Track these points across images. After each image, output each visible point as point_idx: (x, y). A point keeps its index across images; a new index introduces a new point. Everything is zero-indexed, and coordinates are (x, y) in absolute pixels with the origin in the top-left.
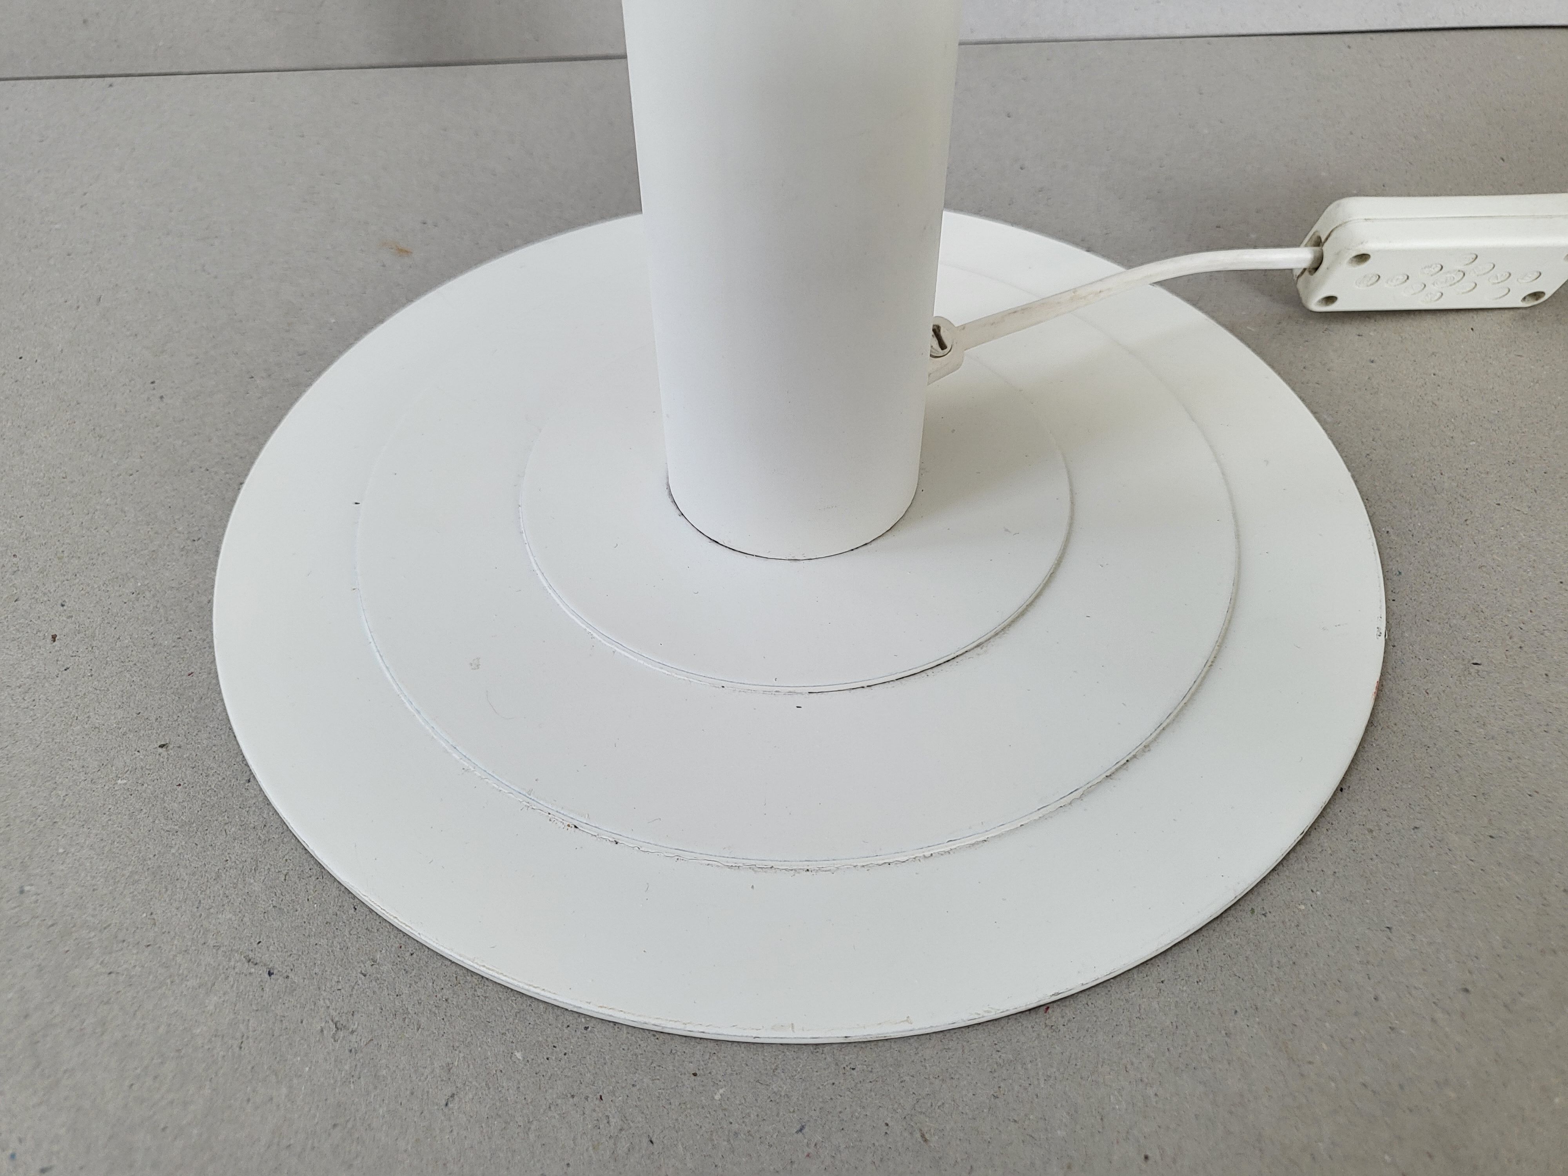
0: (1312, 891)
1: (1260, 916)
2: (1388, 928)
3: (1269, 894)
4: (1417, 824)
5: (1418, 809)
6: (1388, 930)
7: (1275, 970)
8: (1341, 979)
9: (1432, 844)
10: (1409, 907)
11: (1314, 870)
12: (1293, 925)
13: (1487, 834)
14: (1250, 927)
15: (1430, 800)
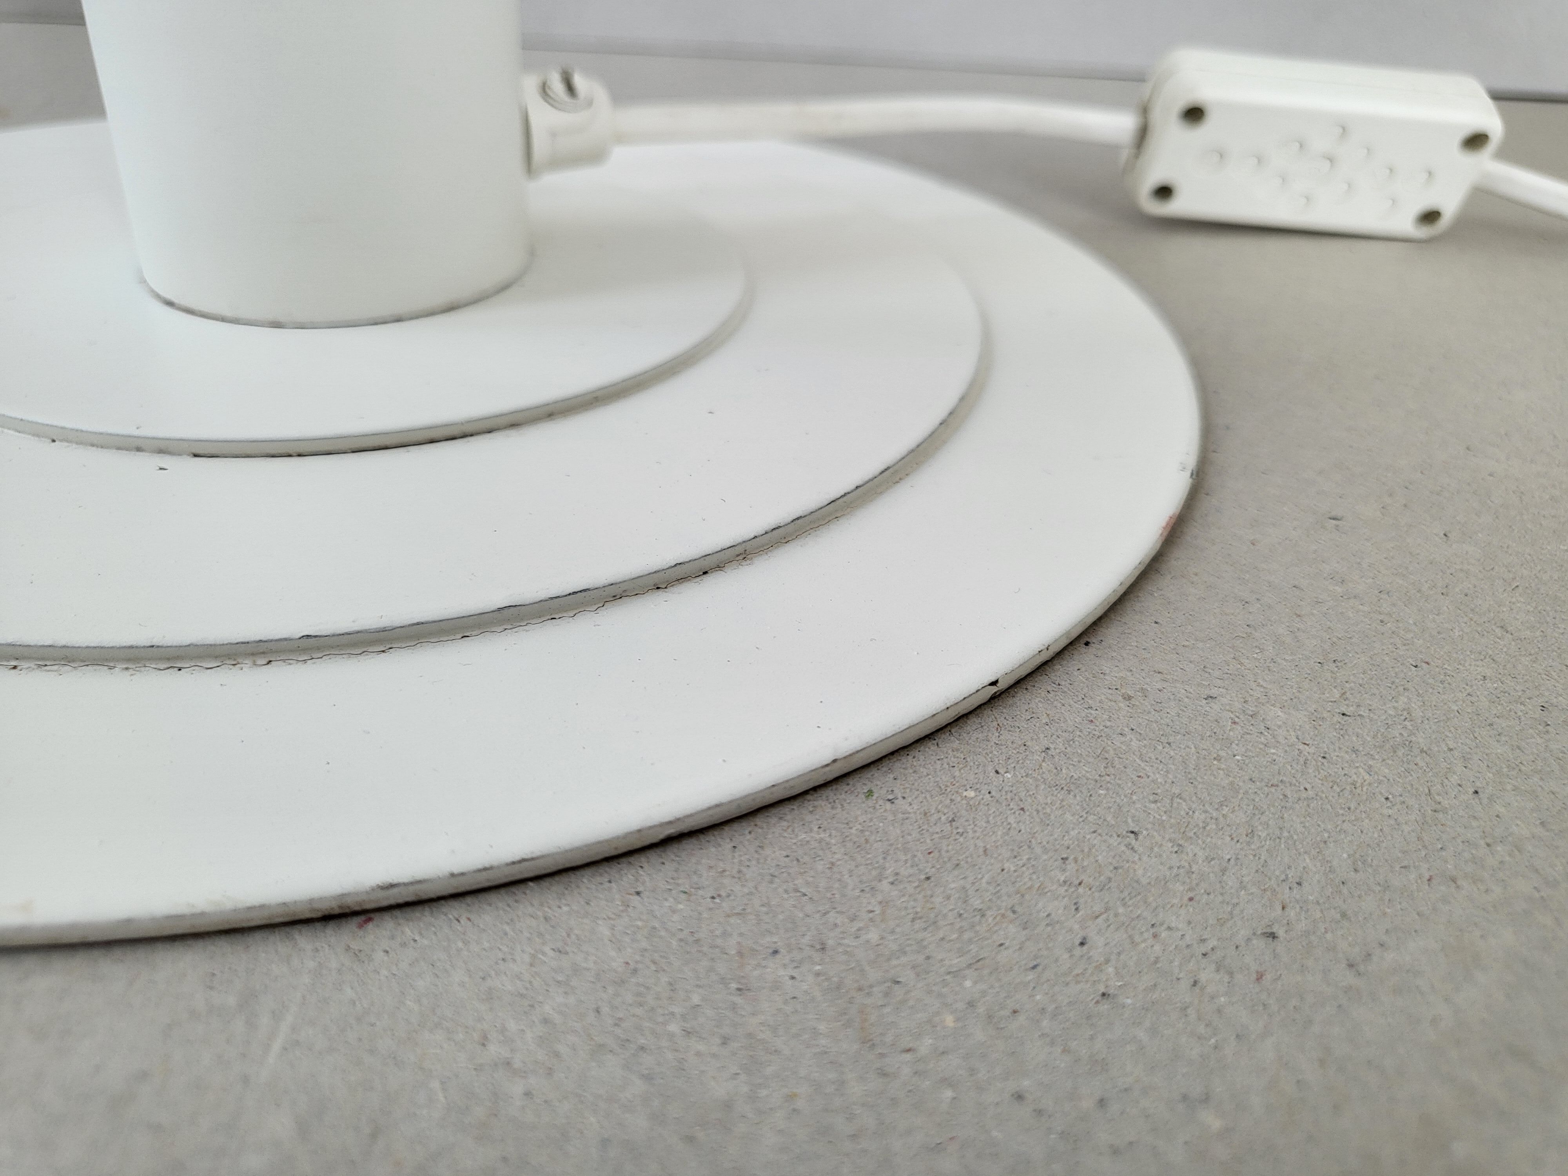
0: (997, 772)
1: (881, 802)
2: (1132, 832)
3: (911, 771)
4: (1214, 692)
5: (1217, 673)
6: (1132, 835)
7: (885, 885)
8: (1017, 908)
9: (1237, 720)
10: (1179, 803)
11: (1009, 743)
12: (943, 818)
13: (1338, 711)
14: (856, 817)
15: (1241, 664)
